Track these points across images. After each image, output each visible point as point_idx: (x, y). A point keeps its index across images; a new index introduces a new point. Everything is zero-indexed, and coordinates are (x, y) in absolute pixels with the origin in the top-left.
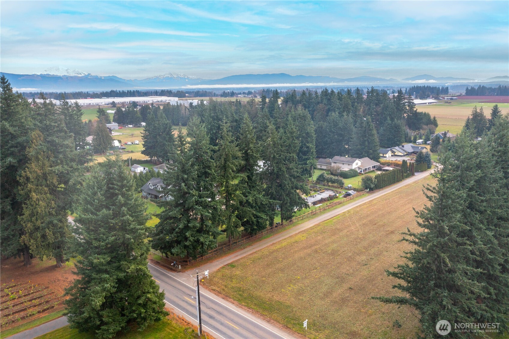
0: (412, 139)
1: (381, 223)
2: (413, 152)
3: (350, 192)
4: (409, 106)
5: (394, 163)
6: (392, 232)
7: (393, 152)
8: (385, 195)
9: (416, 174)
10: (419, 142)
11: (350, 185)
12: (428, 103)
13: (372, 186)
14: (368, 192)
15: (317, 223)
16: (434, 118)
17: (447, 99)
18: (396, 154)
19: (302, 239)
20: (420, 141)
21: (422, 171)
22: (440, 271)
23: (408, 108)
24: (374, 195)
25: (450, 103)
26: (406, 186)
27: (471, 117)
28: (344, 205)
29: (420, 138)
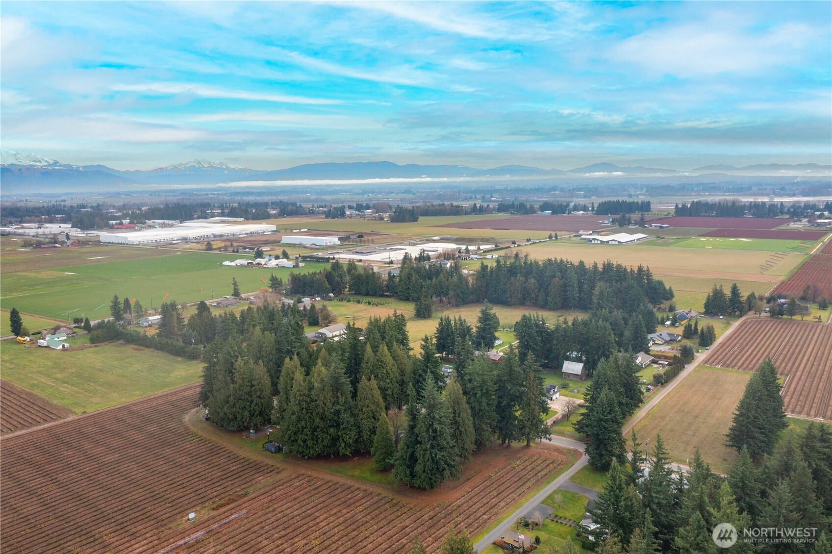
0: (660, 320)
1: (686, 411)
2: (671, 340)
3: (649, 387)
4: (647, 280)
5: (663, 356)
6: (696, 417)
7: (654, 341)
8: (674, 388)
9: (686, 366)
10: (667, 325)
11: (645, 381)
12: (637, 240)
13: (663, 381)
14: (661, 386)
15: (646, 412)
16: (670, 288)
17: (655, 226)
18: (656, 342)
19: (647, 423)
20: (668, 323)
21: (688, 363)
22: (748, 432)
23: (646, 282)
24: (666, 388)
25: (663, 238)
26: (684, 379)
27: (711, 294)
28: (652, 399)
29: (668, 319)
